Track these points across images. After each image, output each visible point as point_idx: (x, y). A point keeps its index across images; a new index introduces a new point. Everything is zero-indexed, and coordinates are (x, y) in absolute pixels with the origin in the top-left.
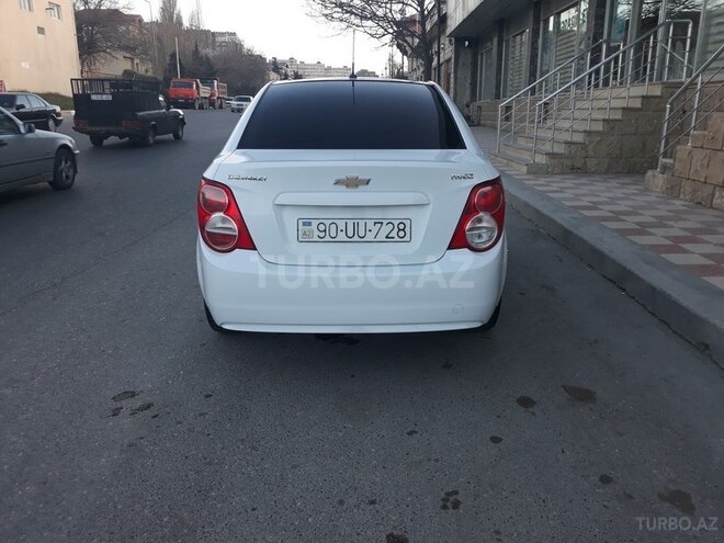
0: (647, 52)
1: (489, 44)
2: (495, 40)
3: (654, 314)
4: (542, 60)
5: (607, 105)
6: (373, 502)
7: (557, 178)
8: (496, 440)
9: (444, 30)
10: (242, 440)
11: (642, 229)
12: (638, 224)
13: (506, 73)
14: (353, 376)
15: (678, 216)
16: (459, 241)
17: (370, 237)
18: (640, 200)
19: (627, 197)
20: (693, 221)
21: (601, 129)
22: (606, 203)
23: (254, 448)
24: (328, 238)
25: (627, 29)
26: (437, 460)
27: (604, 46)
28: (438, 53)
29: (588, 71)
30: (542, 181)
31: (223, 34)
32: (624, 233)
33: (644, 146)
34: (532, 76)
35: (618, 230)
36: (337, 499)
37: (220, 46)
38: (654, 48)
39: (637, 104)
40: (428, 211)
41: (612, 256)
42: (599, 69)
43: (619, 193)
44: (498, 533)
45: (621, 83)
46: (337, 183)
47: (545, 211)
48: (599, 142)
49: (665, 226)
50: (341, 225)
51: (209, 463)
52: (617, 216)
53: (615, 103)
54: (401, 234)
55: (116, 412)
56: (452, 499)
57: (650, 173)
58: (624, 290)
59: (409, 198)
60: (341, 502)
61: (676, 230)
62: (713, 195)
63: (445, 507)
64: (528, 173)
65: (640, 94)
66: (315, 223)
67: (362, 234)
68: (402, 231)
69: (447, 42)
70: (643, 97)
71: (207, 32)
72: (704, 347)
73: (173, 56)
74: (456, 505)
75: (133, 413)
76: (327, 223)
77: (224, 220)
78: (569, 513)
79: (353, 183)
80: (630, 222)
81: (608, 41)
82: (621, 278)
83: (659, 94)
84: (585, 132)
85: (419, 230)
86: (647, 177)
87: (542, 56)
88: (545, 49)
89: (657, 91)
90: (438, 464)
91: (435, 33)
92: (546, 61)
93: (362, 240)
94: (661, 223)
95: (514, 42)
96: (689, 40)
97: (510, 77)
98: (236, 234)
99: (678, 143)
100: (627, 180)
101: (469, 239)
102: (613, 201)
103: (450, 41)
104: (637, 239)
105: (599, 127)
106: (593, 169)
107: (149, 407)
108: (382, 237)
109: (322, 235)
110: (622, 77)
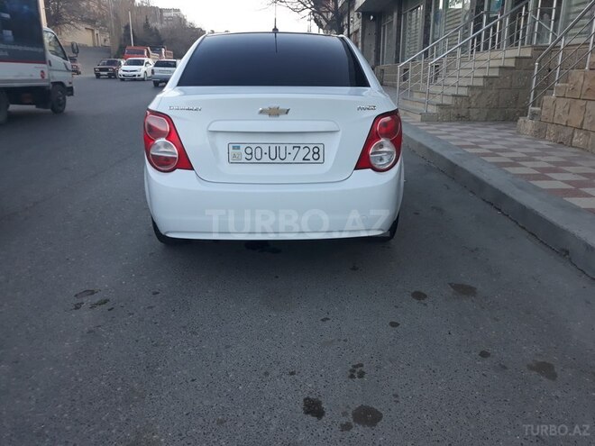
0: (519, 21)
1: (390, 18)
2: (395, 14)
3: (524, 228)
4: (434, 31)
5: (487, 65)
6: (292, 373)
7: (445, 125)
8: (394, 325)
9: (353, 6)
10: (184, 327)
11: (515, 163)
12: (512, 158)
13: (404, 42)
14: (277, 277)
15: (544, 153)
16: (364, 163)
17: (290, 158)
18: (514, 141)
19: (502, 139)
20: (556, 157)
21: (482, 84)
22: (485, 143)
23: (194, 333)
24: (254, 160)
25: (503, 5)
26: (345, 341)
27: (485, 17)
28: (348, 25)
29: (472, 36)
30: (433, 127)
31: (169, 10)
32: (500, 165)
33: (517, 98)
34: (426, 43)
35: (496, 164)
36: (264, 371)
37: (167, 20)
38: (526, 17)
39: (511, 63)
40: (338, 137)
41: (490, 183)
42: (480, 34)
43: (496, 136)
44: (396, 396)
45: (499, 47)
46: (261, 112)
47: (436, 149)
48: (480, 95)
49: (534, 160)
50: (265, 149)
51: (156, 345)
52: (494, 153)
53: (493, 63)
54: (316, 156)
55: (77, 307)
56: (358, 370)
57: (521, 119)
58: (500, 210)
59: (322, 126)
60: (266, 374)
61: (543, 163)
62: (573, 136)
63: (352, 377)
64: (422, 121)
65: (515, 56)
66: (243, 147)
67: (283, 156)
68: (317, 154)
69: (356, 16)
70: (516, 58)
71: (155, 9)
72: (565, 253)
73: (127, 27)
74: (361, 375)
75: (93, 307)
76: (254, 147)
77: (166, 145)
78: (454, 381)
79: (274, 112)
80: (505, 158)
81: (488, 13)
82: (497, 201)
83: (530, 55)
84: (468, 86)
85: (331, 154)
86: (518, 123)
87: (434, 26)
88: (436, 20)
89: (528, 53)
90: (347, 343)
91: (346, 7)
92: (437, 31)
93: (283, 162)
94: (530, 158)
95: (411, 15)
96: (554, 11)
97: (407, 45)
98: (177, 156)
99: (545, 94)
100: (502, 126)
101: (372, 161)
102: (491, 141)
103: (358, 15)
104: (510, 170)
105: (480, 83)
106: (475, 118)
107: (105, 302)
108: (299, 159)
109: (249, 157)
110: (499, 41)
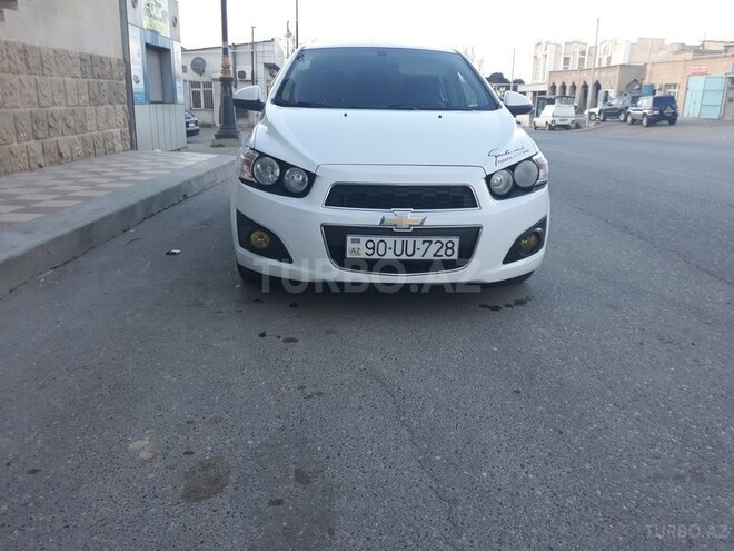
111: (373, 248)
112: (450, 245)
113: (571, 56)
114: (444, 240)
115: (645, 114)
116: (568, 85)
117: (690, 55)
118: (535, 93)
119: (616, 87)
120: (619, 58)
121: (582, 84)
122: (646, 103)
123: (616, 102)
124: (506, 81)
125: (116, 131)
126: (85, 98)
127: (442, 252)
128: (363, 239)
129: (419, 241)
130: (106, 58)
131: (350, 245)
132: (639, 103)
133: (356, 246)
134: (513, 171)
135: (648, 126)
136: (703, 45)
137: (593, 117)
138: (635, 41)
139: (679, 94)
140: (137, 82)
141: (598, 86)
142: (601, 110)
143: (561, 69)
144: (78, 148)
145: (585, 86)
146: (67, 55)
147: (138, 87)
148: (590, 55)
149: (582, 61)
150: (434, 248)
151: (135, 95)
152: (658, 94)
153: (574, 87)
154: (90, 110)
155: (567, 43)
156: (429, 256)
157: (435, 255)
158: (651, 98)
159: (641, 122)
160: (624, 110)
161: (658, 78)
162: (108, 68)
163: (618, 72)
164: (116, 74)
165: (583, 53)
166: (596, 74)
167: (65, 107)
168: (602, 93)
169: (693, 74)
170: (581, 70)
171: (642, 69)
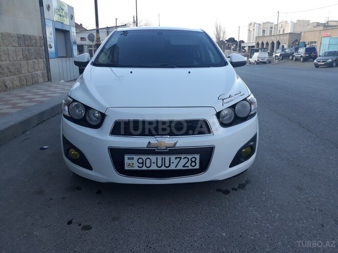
111: (143, 163)
112: (193, 160)
113: (266, 29)
114: (190, 157)
115: (301, 56)
116: (265, 43)
117: (321, 28)
118: (249, 47)
119: (287, 43)
120: (288, 30)
121: (271, 42)
122: (302, 51)
123: (288, 51)
124: (236, 41)
125: (39, 72)
126: (21, 57)
127: (188, 164)
128: (136, 157)
129: (173, 157)
130: (33, 36)
131: (127, 161)
132: (299, 51)
133: (130, 161)
134: (234, 108)
135: (303, 62)
136: (327, 23)
137: (277, 58)
138: (295, 22)
139: (317, 46)
140: (51, 48)
141: (279, 43)
142: (280, 55)
143: (261, 35)
144: (17, 83)
145: (273, 43)
146: (9, 35)
147: (52, 50)
148: (275, 29)
149: (271, 31)
150: (183, 162)
151: (50, 54)
152: (308, 46)
153: (267, 44)
154: (24, 63)
155: (263, 23)
156: (180, 167)
157: (184, 166)
158: (304, 48)
159: (300, 60)
160: (292, 54)
161: (307, 39)
162: (34, 41)
163: (288, 36)
164: (38, 44)
165: (271, 28)
166: (278, 37)
167: (8, 62)
168: (281, 46)
169: (324, 37)
170: (271, 35)
171: (300, 35)
